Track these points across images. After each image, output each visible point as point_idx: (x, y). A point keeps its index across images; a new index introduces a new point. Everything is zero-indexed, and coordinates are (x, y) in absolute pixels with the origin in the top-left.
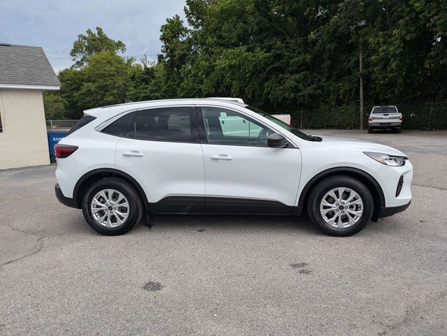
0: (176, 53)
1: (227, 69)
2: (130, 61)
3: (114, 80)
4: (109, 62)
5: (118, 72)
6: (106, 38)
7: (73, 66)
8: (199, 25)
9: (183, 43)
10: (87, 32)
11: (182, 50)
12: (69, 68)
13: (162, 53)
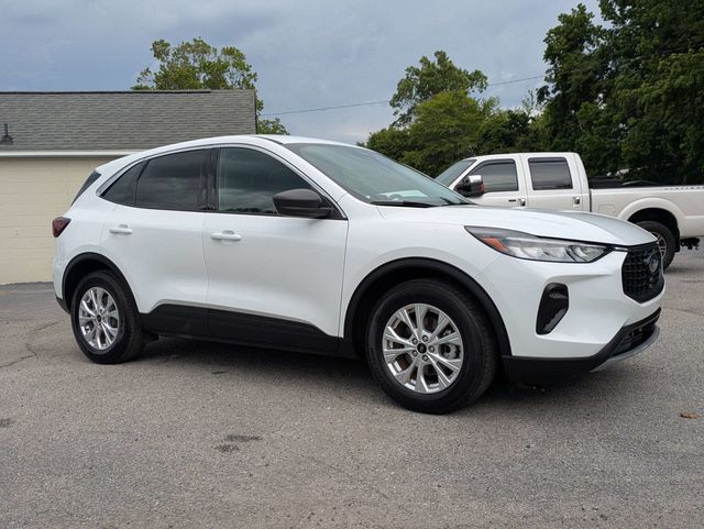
0: (573, 79)
1: (663, 98)
2: (489, 105)
3: (455, 143)
4: (450, 112)
5: (464, 128)
6: (452, 68)
7: (395, 123)
8: (625, 17)
9: (589, 58)
10: (421, 61)
11: (585, 73)
12: (387, 129)
13: (546, 84)
